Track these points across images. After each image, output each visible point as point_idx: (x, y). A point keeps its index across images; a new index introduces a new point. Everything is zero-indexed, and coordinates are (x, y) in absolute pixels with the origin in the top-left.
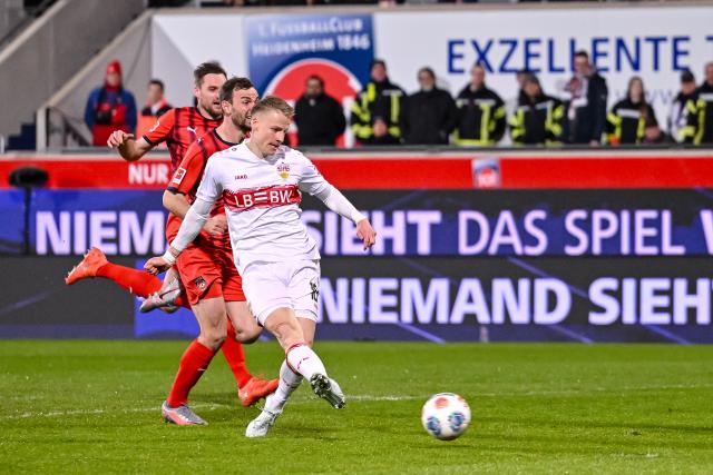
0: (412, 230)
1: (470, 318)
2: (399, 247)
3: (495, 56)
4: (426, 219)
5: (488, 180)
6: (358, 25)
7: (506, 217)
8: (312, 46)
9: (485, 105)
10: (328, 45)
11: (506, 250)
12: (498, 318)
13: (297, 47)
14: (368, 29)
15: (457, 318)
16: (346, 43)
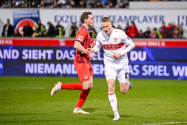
0: (47, 54)
1: (59, 73)
2: (44, 58)
3: (65, 19)
4: (50, 52)
5: (63, 44)
6: (36, 12)
7: (66, 52)
8: (26, 16)
9: (60, 29)
10: (30, 16)
11: (66, 59)
12: (64, 72)
13: (23, 16)
14: (38, 13)
15: (56, 72)
16: (34, 16)
